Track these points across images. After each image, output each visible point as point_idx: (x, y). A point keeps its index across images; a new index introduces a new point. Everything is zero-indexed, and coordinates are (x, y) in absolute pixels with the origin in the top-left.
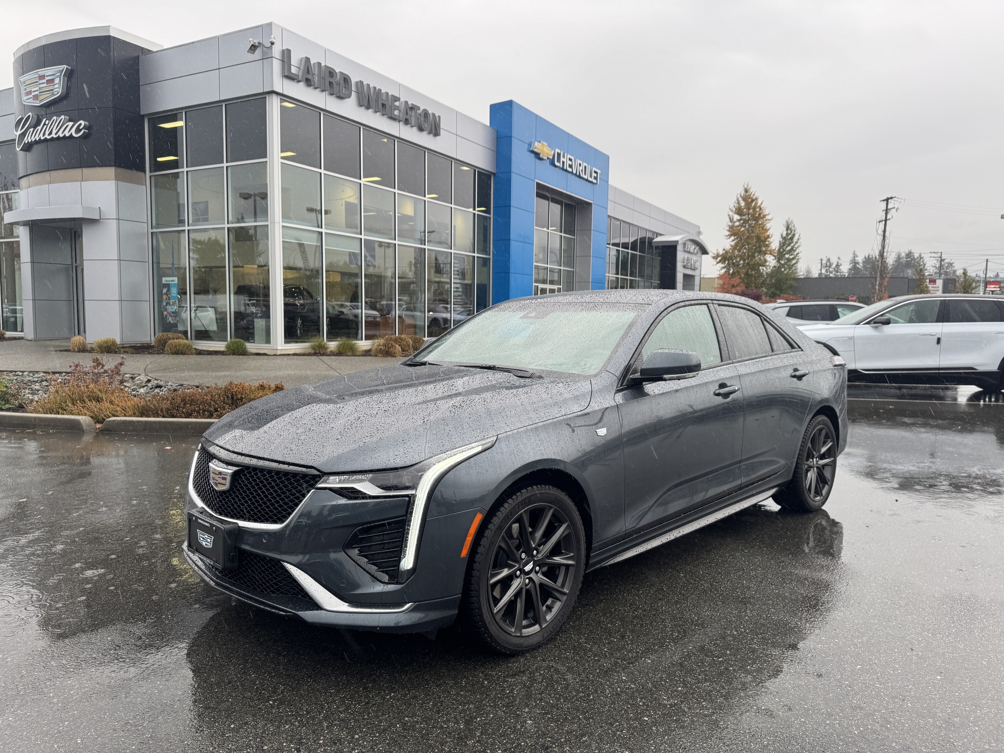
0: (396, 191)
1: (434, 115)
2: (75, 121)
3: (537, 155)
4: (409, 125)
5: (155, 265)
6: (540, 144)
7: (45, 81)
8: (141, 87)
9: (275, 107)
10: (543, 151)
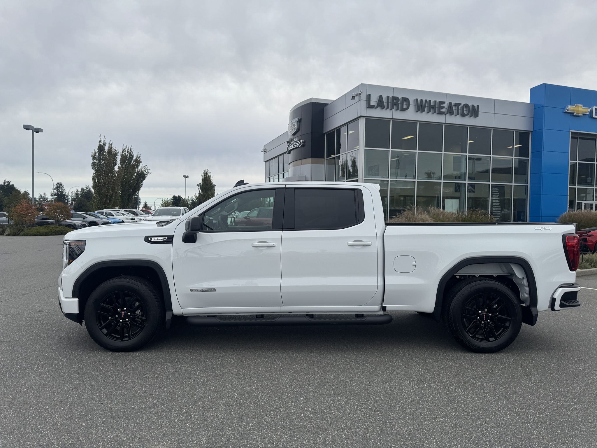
0: (443, 153)
1: (473, 106)
2: (299, 140)
3: (572, 114)
4: (453, 115)
6: (575, 107)
7: (293, 125)
8: (324, 121)
9: (362, 123)
10: (579, 110)
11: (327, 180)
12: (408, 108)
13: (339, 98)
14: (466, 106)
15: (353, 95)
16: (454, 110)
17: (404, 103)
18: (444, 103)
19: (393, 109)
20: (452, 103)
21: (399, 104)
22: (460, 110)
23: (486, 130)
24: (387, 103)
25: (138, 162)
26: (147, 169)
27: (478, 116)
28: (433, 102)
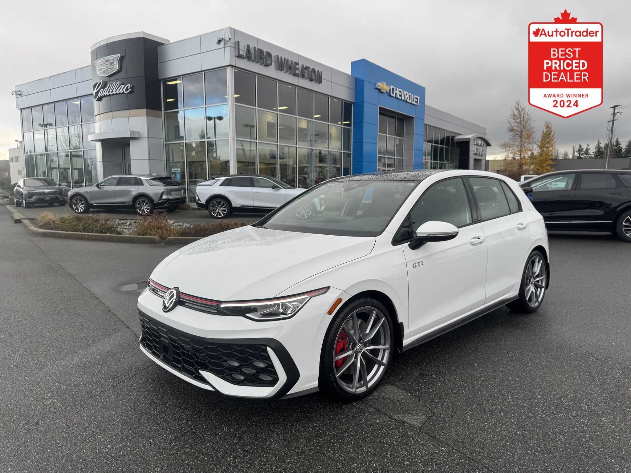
0: (297, 117)
1: (318, 71)
2: (125, 85)
3: (379, 90)
4: (304, 78)
5: (167, 161)
6: (381, 84)
7: (109, 63)
8: (159, 64)
9: (230, 74)
10: (383, 88)
11: (166, 138)
15: (219, 39)
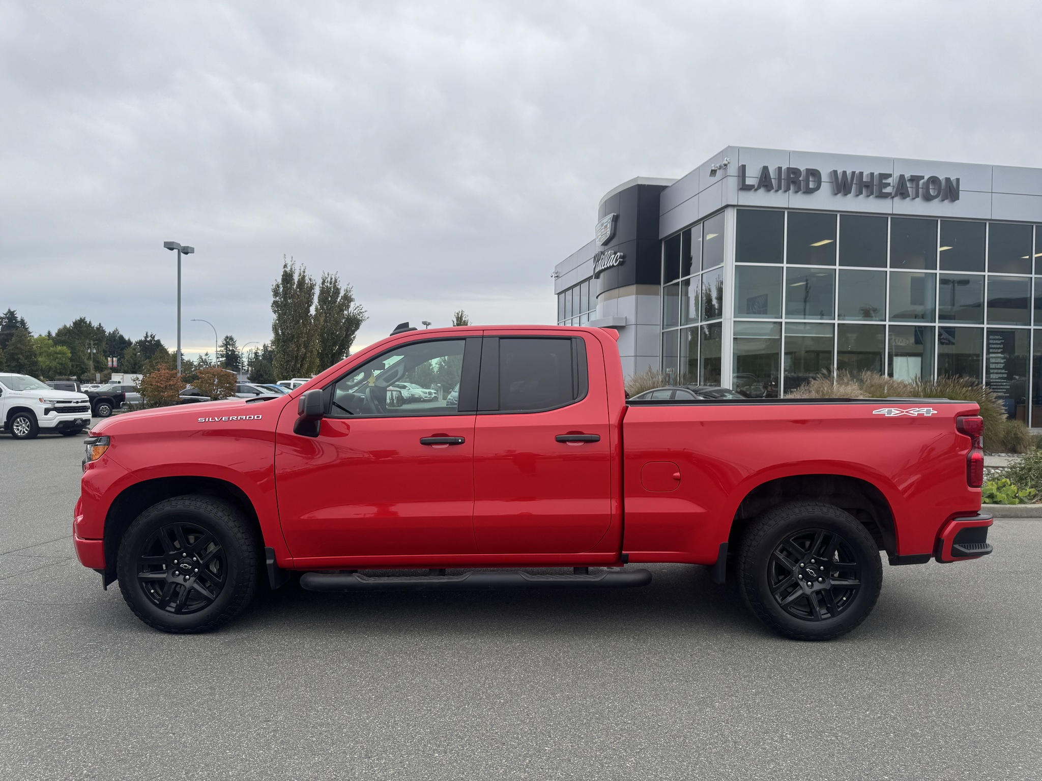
0: (888, 269)
1: (948, 180)
2: (615, 253)
4: (908, 199)
7: (603, 227)
8: (660, 218)
9: (730, 220)
11: (665, 323)
12: (818, 188)
13: (687, 175)
14: (934, 180)
15: (713, 168)
16: (909, 189)
17: (811, 179)
18: (889, 176)
19: (790, 191)
20: (906, 177)
21: (800, 181)
22: (922, 188)
23: (977, 225)
24: (777, 180)
25: (348, 299)
26: (362, 311)
27: (959, 199)
28: (868, 174)
